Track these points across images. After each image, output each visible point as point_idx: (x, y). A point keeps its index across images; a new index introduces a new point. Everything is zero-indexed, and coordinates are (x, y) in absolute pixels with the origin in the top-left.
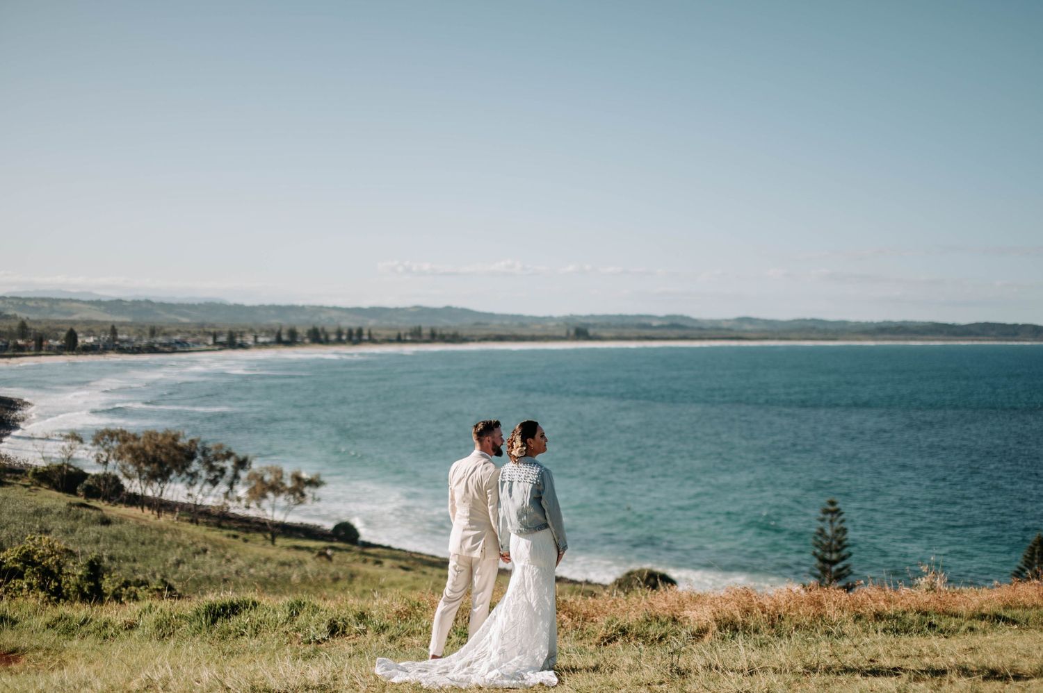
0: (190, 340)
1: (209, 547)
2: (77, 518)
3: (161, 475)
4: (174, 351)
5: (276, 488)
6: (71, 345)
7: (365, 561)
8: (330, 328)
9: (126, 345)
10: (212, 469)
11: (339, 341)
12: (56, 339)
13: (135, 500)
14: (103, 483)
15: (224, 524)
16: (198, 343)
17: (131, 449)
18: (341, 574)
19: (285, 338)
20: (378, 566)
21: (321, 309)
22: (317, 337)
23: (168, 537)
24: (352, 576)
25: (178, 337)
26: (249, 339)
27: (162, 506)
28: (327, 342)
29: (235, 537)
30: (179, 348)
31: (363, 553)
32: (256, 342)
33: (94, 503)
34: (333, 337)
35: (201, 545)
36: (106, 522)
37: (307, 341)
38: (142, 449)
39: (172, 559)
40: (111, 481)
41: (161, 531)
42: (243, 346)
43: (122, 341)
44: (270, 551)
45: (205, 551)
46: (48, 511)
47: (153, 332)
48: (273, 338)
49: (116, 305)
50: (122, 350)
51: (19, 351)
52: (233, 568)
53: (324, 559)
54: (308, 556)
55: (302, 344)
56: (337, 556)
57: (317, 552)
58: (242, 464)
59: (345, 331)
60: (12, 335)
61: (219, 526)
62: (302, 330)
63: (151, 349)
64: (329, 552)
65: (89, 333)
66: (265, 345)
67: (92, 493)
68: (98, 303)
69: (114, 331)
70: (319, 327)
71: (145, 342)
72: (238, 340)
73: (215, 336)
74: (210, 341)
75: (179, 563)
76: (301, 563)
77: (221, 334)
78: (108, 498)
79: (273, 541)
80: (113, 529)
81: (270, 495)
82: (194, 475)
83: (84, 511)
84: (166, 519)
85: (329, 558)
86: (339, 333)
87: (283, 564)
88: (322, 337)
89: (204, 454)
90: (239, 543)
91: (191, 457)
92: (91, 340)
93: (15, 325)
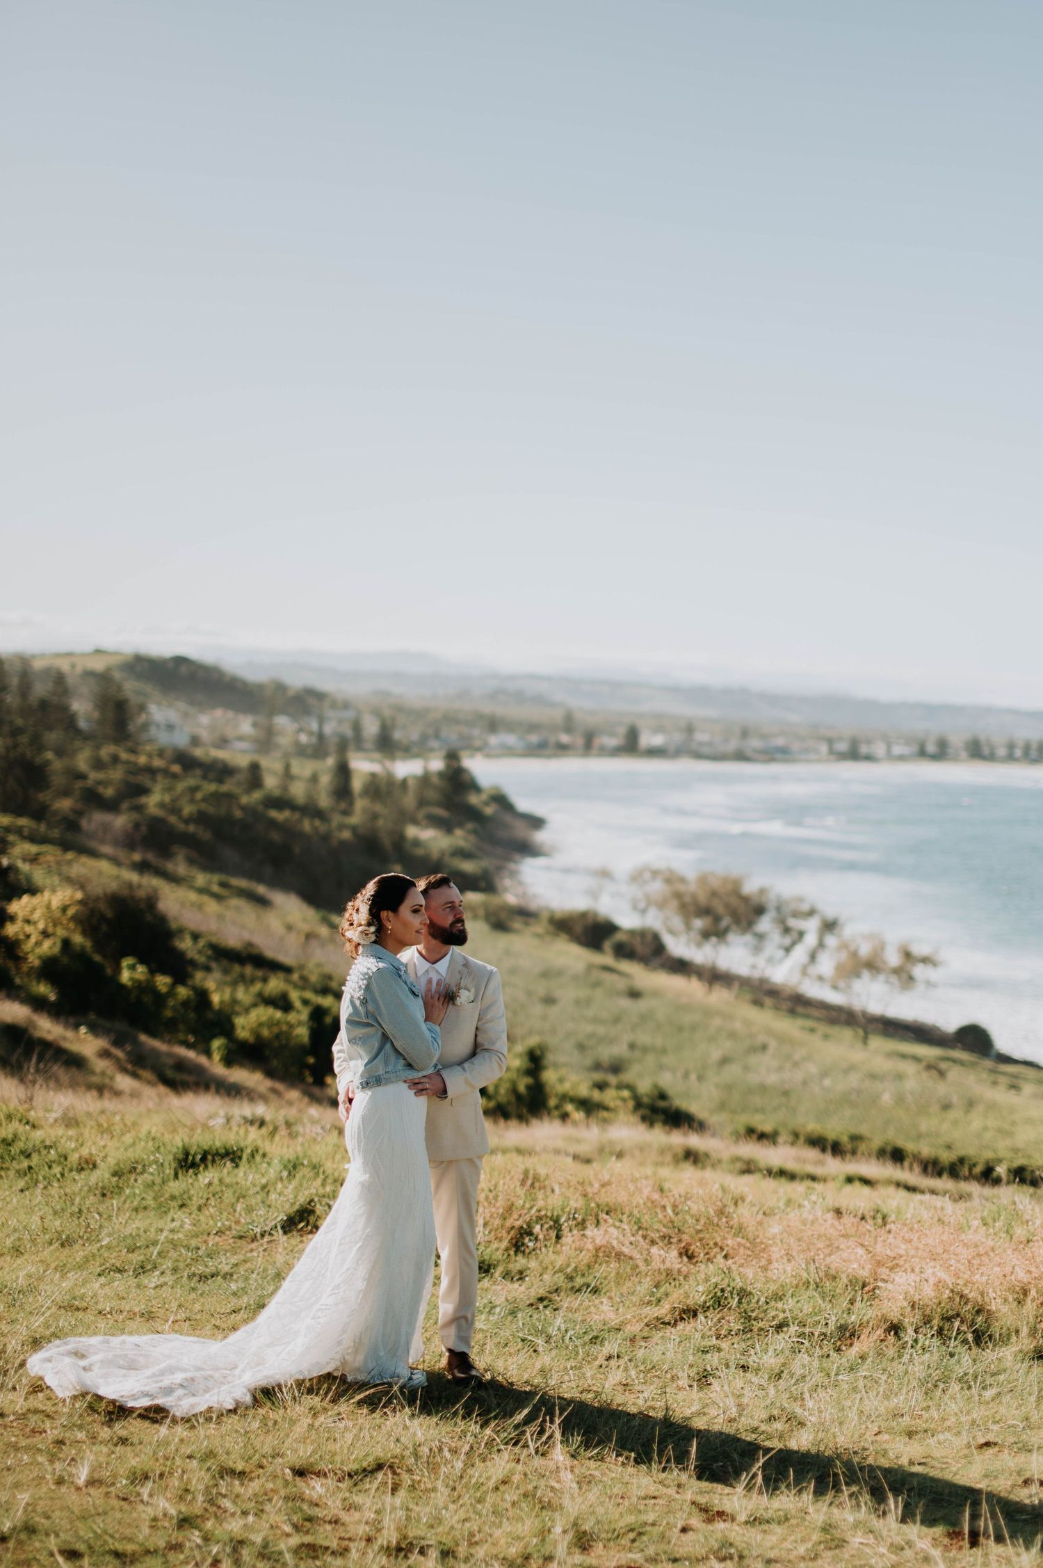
0: (795, 746)
1: (773, 1044)
2: (597, 984)
3: (715, 933)
4: (772, 760)
5: (873, 965)
6: (630, 745)
7: (995, 1083)
8: (999, 739)
9: (705, 750)
10: (787, 931)
11: (1010, 758)
12: (612, 734)
13: (681, 967)
14: (638, 939)
15: (800, 1009)
16: (807, 750)
17: (678, 895)
18: (955, 1099)
19: (931, 748)
20: (1013, 1092)
21: (988, 711)
22: (977, 751)
23: (717, 1022)
24: (970, 1104)
25: (780, 742)
26: (879, 749)
27: (715, 977)
28: (991, 758)
29: (812, 1030)
30: (779, 756)
31: (993, 1071)
32: (889, 751)
33: (626, 966)
34: (1002, 752)
35: (761, 1039)
36: (634, 994)
37: (964, 754)
38: (694, 896)
39: (716, 1054)
40: (649, 938)
41: (708, 1013)
42: (869, 758)
43: (701, 744)
44: (857, 1054)
45: (764, 1047)
46: (559, 973)
47: (745, 733)
48: (915, 749)
49: (700, 694)
50: (698, 756)
51: (562, 749)
52: (799, 1076)
53: (934, 1073)
54: (910, 1068)
55: (956, 759)
56: (954, 1073)
57: (924, 1063)
58: (829, 926)
59: (1021, 744)
60: (554, 728)
61: (792, 1012)
62: (957, 740)
63: (740, 756)
64: (943, 1065)
65: (659, 729)
66: (902, 758)
67: (624, 951)
68: (675, 690)
69: (690, 729)
70: (982, 738)
71: (733, 745)
72: (864, 749)
73: (830, 742)
74: (824, 748)
75: (725, 1061)
76: (900, 1077)
77: (840, 739)
78: (645, 960)
79: (865, 1040)
80: (642, 1005)
81: (866, 974)
82: (761, 937)
83: (608, 977)
84: (720, 997)
85: (942, 1074)
86: (1011, 746)
87: (873, 1076)
88: (986, 751)
89: (778, 909)
90: (816, 1041)
91: (759, 910)
92: (657, 740)
93: (558, 715)
